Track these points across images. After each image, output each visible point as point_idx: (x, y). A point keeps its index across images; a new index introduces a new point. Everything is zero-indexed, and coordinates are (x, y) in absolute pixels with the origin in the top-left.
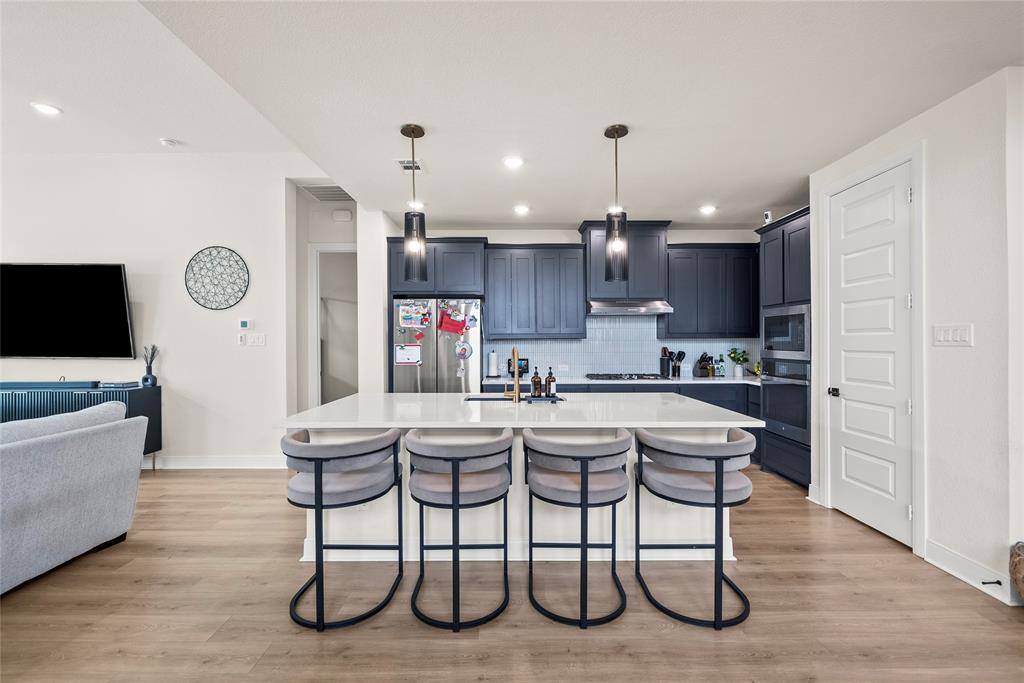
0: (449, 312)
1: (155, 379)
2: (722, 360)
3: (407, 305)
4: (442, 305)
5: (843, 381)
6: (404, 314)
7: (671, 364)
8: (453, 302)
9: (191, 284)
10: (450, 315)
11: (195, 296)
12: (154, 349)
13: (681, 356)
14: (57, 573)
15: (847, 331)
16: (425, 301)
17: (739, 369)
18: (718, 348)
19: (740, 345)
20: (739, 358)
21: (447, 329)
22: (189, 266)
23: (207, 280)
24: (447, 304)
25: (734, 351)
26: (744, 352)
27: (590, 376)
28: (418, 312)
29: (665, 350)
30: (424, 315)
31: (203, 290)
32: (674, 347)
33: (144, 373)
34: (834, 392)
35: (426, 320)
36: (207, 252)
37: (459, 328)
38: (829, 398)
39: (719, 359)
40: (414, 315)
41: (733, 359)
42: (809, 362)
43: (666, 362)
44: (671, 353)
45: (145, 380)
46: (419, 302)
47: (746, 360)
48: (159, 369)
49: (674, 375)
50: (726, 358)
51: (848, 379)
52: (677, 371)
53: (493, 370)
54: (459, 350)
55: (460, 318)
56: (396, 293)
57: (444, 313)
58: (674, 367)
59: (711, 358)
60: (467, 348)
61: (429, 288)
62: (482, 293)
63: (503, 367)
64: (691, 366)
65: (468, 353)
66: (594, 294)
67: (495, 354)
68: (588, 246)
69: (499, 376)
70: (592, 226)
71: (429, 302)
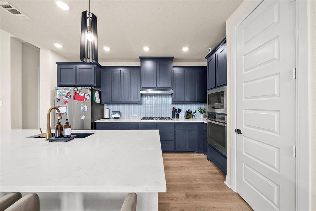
0: (78, 92)
2: (195, 112)
3: (61, 89)
4: (75, 89)
5: (244, 126)
6: (59, 93)
8: (80, 88)
10: (78, 94)
13: (180, 110)
15: (246, 98)
16: (68, 88)
17: (202, 116)
18: (194, 108)
19: (202, 106)
20: (202, 111)
21: (77, 100)
24: (77, 89)
25: (200, 109)
26: (204, 109)
27: (143, 119)
28: (65, 93)
29: (173, 108)
30: (67, 93)
32: (177, 107)
34: (239, 131)
35: (68, 95)
37: (82, 99)
38: (236, 134)
39: (194, 112)
40: (63, 94)
41: (200, 111)
42: (226, 115)
43: (174, 113)
44: (176, 109)
46: (66, 88)
47: (205, 112)
49: (177, 118)
50: (197, 111)
51: (246, 125)
52: (178, 116)
53: (106, 116)
54: (82, 108)
55: (83, 95)
56: (60, 85)
57: (76, 93)
58: (177, 115)
59: (191, 111)
60: (86, 107)
61: (74, 83)
62: (95, 85)
63: (111, 114)
64: (183, 114)
65: (86, 110)
66: (143, 86)
67: (108, 110)
68: (141, 67)
69: (109, 118)
70: (143, 59)
71: (70, 88)
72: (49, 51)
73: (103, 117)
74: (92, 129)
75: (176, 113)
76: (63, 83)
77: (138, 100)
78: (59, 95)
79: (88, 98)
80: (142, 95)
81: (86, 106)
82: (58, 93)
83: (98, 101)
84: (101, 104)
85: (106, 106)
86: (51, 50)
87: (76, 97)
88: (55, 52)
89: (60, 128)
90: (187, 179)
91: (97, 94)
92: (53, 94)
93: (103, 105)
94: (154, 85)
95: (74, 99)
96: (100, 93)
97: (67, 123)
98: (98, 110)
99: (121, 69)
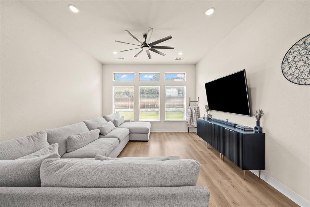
1: (261, 129)
9: (285, 70)
11: (290, 77)
12: (261, 112)
22: (285, 58)
23: (301, 63)
31: (297, 72)
33: (255, 125)
36: (302, 42)
45: (256, 128)
48: (264, 123)
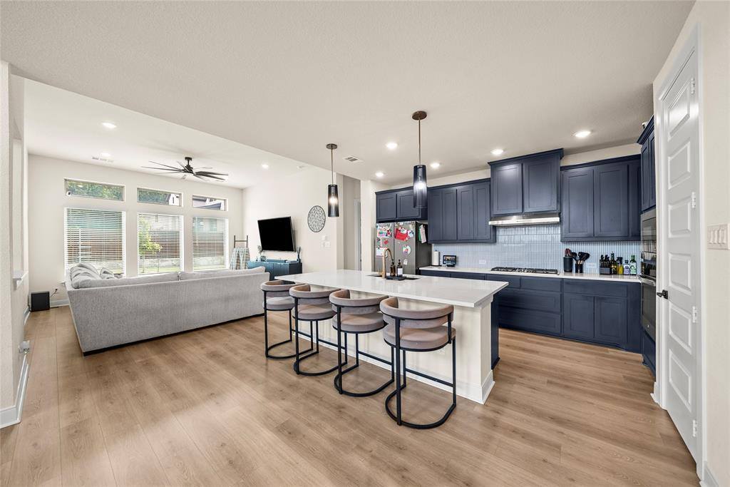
0: (400, 229)
2: (633, 261)
3: (381, 226)
4: (396, 225)
7: (574, 262)
8: (401, 223)
9: (309, 222)
10: (400, 231)
11: (310, 227)
13: (585, 256)
14: (242, 321)
16: (388, 223)
21: (399, 238)
23: (313, 220)
24: (398, 225)
27: (498, 269)
28: (385, 230)
29: (567, 251)
30: (388, 231)
31: (312, 224)
32: (577, 248)
35: (389, 233)
36: (313, 209)
37: (403, 237)
39: (629, 259)
43: (568, 260)
44: (575, 254)
45: (297, 260)
46: (386, 224)
49: (577, 272)
52: (580, 269)
53: (435, 262)
54: (404, 249)
55: (405, 232)
56: (379, 221)
57: (397, 229)
58: (577, 265)
59: (620, 259)
60: (409, 249)
61: (394, 217)
62: (420, 217)
63: (442, 260)
64: (596, 264)
65: (409, 252)
66: (496, 212)
67: (437, 253)
68: (492, 180)
69: (440, 266)
70: (495, 165)
71: (391, 224)
72: (369, 181)
73: (430, 264)
74: (416, 274)
75: (573, 261)
76: (383, 218)
77: (488, 236)
78: (380, 233)
79: (411, 235)
80: (495, 227)
81: (408, 247)
82: (379, 231)
83: (423, 239)
84: (428, 244)
85: (434, 247)
86: (372, 180)
87: (398, 235)
88: (375, 181)
89: (393, 270)
90: (564, 371)
91: (422, 230)
92: (374, 231)
93: (430, 245)
94: (517, 209)
95: (395, 237)
96: (426, 227)
97: (399, 263)
98: (423, 253)
99: (457, 188)
